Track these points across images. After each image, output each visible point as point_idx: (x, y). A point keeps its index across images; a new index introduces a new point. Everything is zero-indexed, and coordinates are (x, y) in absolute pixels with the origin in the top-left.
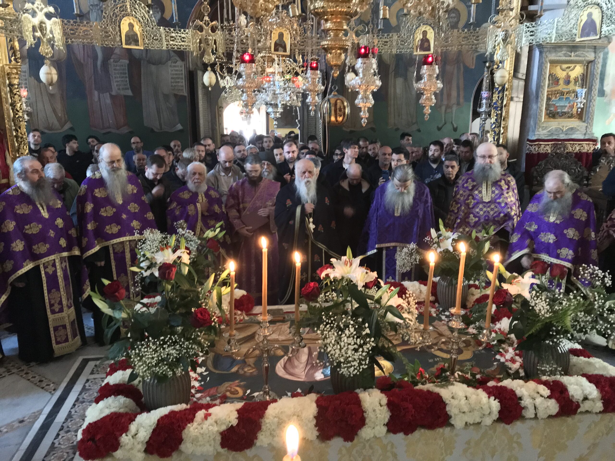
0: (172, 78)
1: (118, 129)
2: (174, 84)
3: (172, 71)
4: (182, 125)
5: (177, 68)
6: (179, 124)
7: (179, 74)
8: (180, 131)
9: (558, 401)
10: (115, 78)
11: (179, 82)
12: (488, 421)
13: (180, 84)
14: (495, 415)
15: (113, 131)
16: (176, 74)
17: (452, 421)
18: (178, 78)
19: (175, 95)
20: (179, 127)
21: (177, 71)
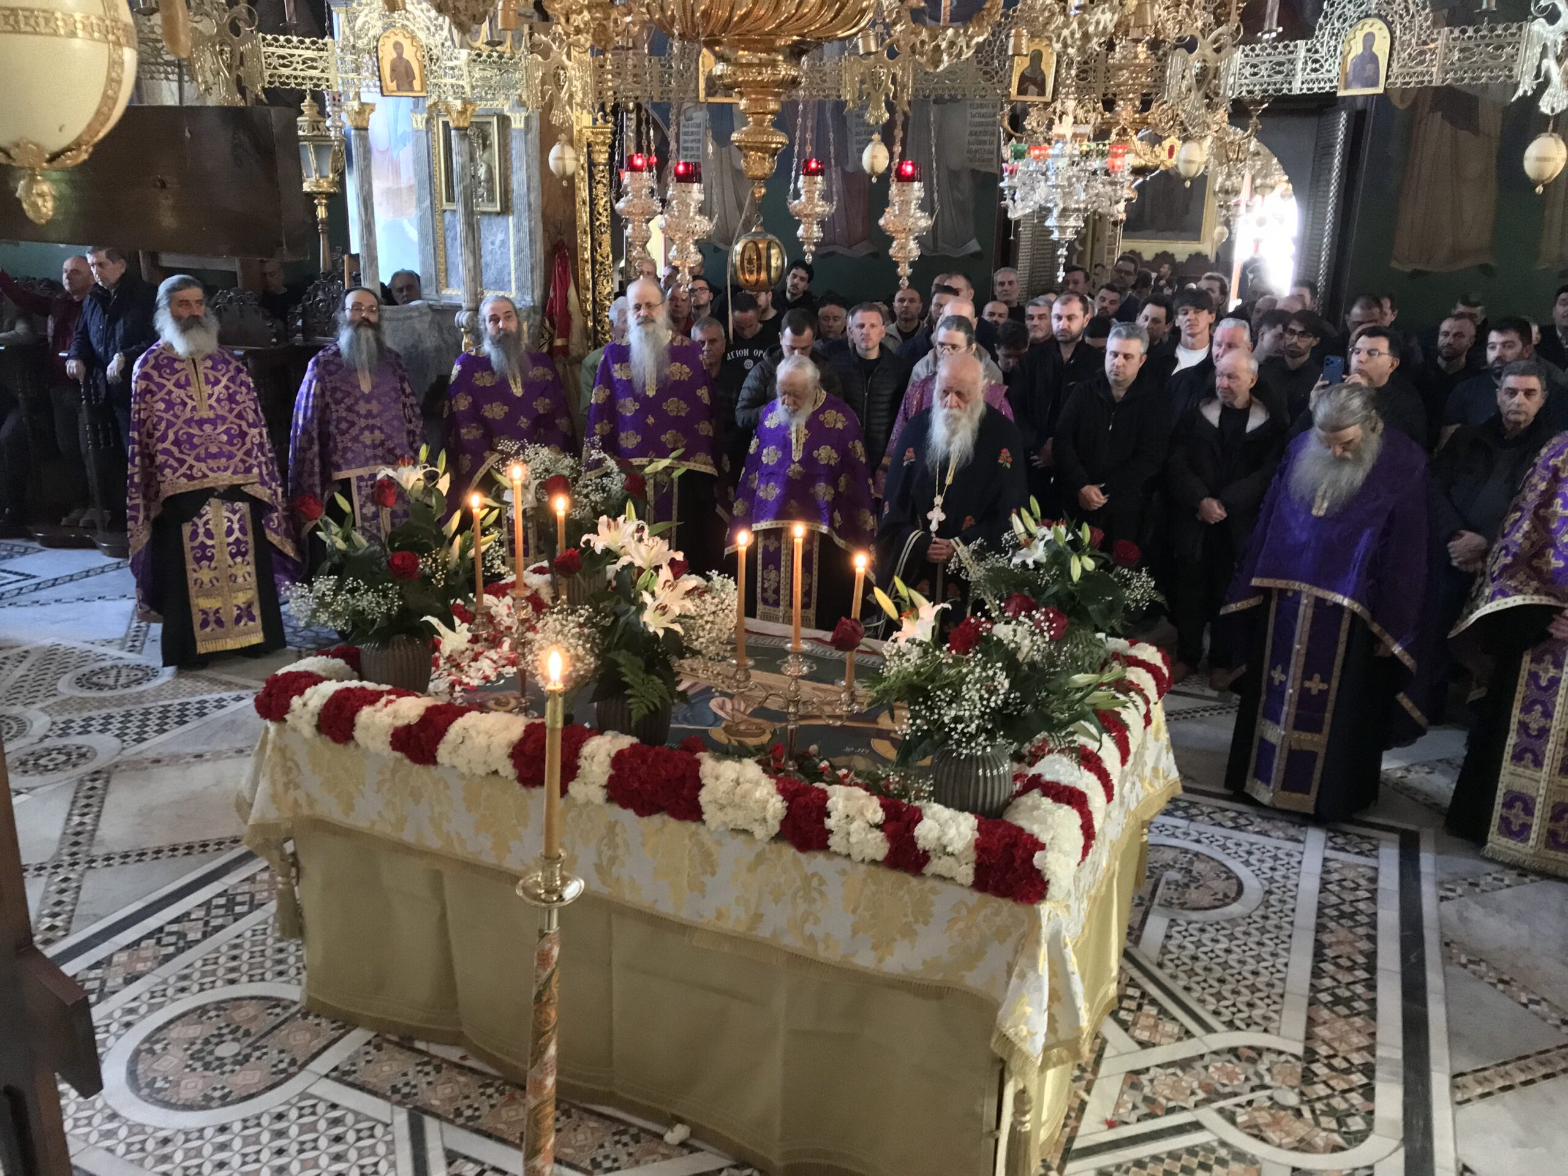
0: (971, 134)
1: (849, 247)
2: (974, 147)
3: (973, 116)
4: (980, 243)
5: (984, 111)
6: (974, 241)
7: (987, 124)
8: (975, 256)
9: (891, 837)
10: (858, 134)
11: (985, 142)
12: (760, 832)
13: (987, 147)
14: (775, 827)
15: (841, 250)
16: (981, 124)
17: (704, 817)
18: (985, 133)
19: (974, 173)
20: (974, 246)
21: (983, 116)
